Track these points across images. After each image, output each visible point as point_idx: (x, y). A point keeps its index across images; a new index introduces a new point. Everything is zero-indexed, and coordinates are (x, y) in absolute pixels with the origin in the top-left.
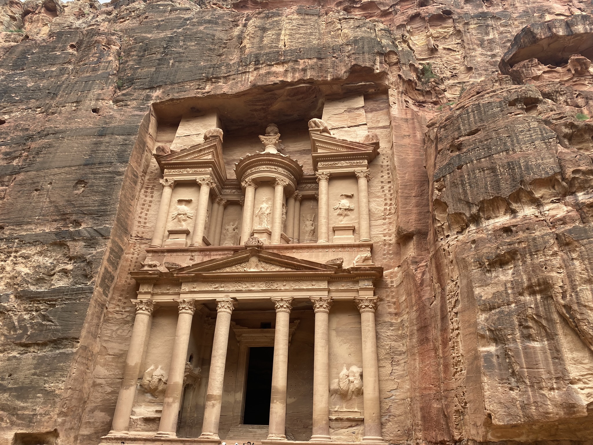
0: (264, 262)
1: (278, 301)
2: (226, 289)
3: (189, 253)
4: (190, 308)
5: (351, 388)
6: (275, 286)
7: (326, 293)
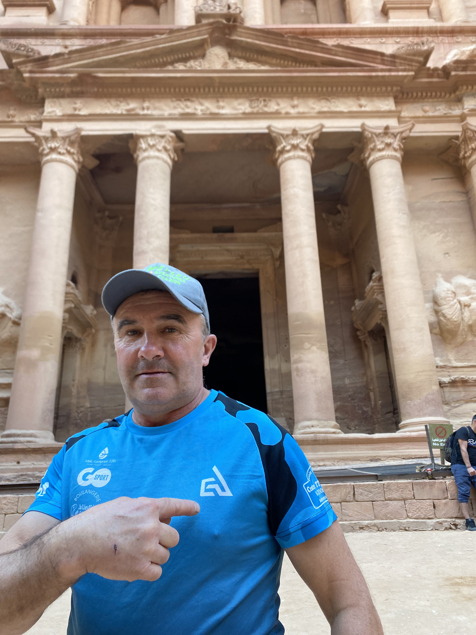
0: (240, 58)
1: (286, 137)
2: (156, 113)
3: (59, 41)
4: (69, 152)
5: (466, 319)
6: (273, 107)
7: (393, 123)
